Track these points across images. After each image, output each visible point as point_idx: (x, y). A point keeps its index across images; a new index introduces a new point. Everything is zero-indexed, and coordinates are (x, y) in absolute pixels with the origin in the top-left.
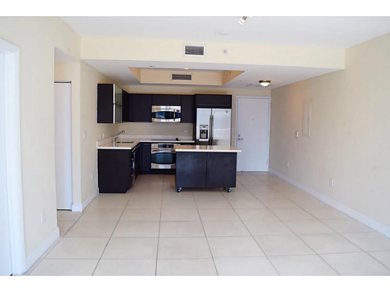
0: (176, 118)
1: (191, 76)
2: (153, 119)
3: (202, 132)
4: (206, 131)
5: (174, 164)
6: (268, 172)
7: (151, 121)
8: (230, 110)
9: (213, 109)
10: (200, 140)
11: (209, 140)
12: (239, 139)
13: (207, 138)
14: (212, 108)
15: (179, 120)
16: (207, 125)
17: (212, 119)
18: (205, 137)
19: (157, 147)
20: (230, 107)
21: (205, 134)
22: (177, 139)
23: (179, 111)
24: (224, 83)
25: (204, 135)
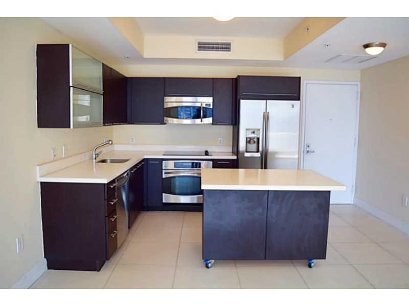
0: (205, 117)
1: (229, 44)
2: (165, 118)
3: (249, 141)
4: (255, 140)
5: (202, 195)
6: (353, 204)
7: (163, 123)
8: (298, 102)
9: (268, 101)
10: (247, 155)
11: (262, 155)
12: (308, 152)
13: (258, 151)
14: (266, 99)
15: (209, 120)
16: (259, 130)
17: (266, 118)
18: (255, 151)
19: (173, 167)
20: (298, 98)
21: (255, 145)
22: (207, 153)
23: (210, 105)
24: (287, 56)
25: (253, 147)
